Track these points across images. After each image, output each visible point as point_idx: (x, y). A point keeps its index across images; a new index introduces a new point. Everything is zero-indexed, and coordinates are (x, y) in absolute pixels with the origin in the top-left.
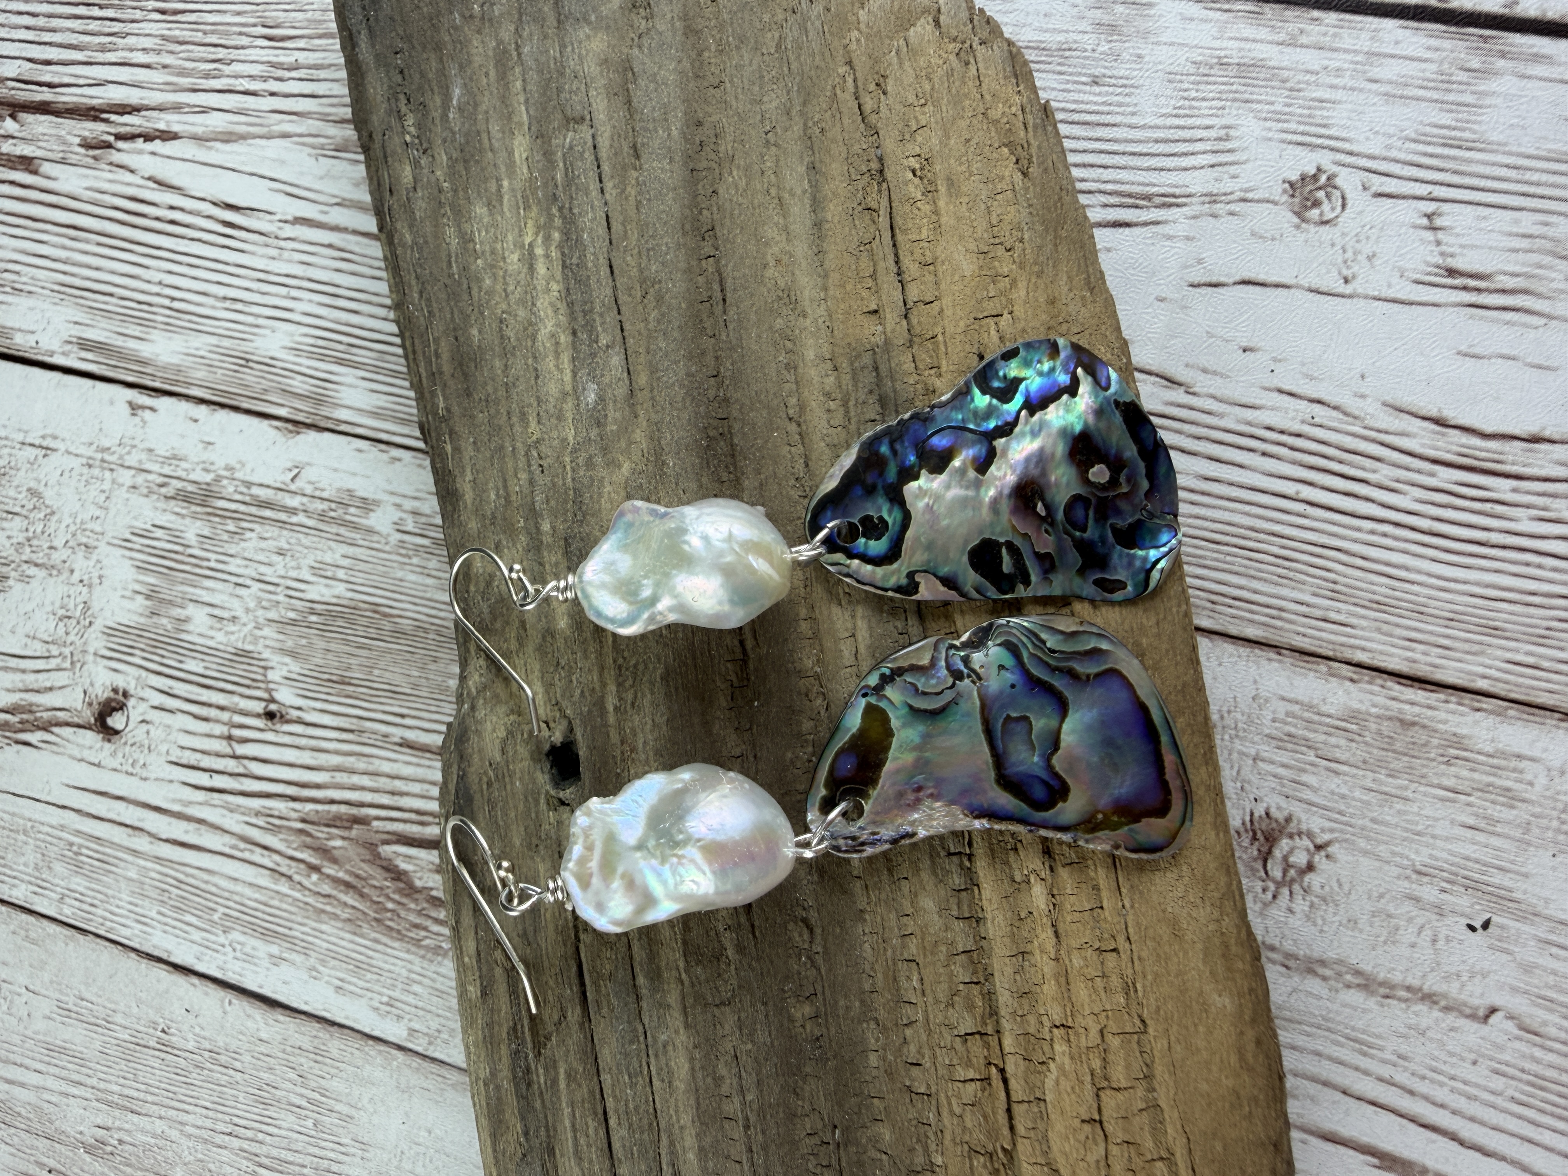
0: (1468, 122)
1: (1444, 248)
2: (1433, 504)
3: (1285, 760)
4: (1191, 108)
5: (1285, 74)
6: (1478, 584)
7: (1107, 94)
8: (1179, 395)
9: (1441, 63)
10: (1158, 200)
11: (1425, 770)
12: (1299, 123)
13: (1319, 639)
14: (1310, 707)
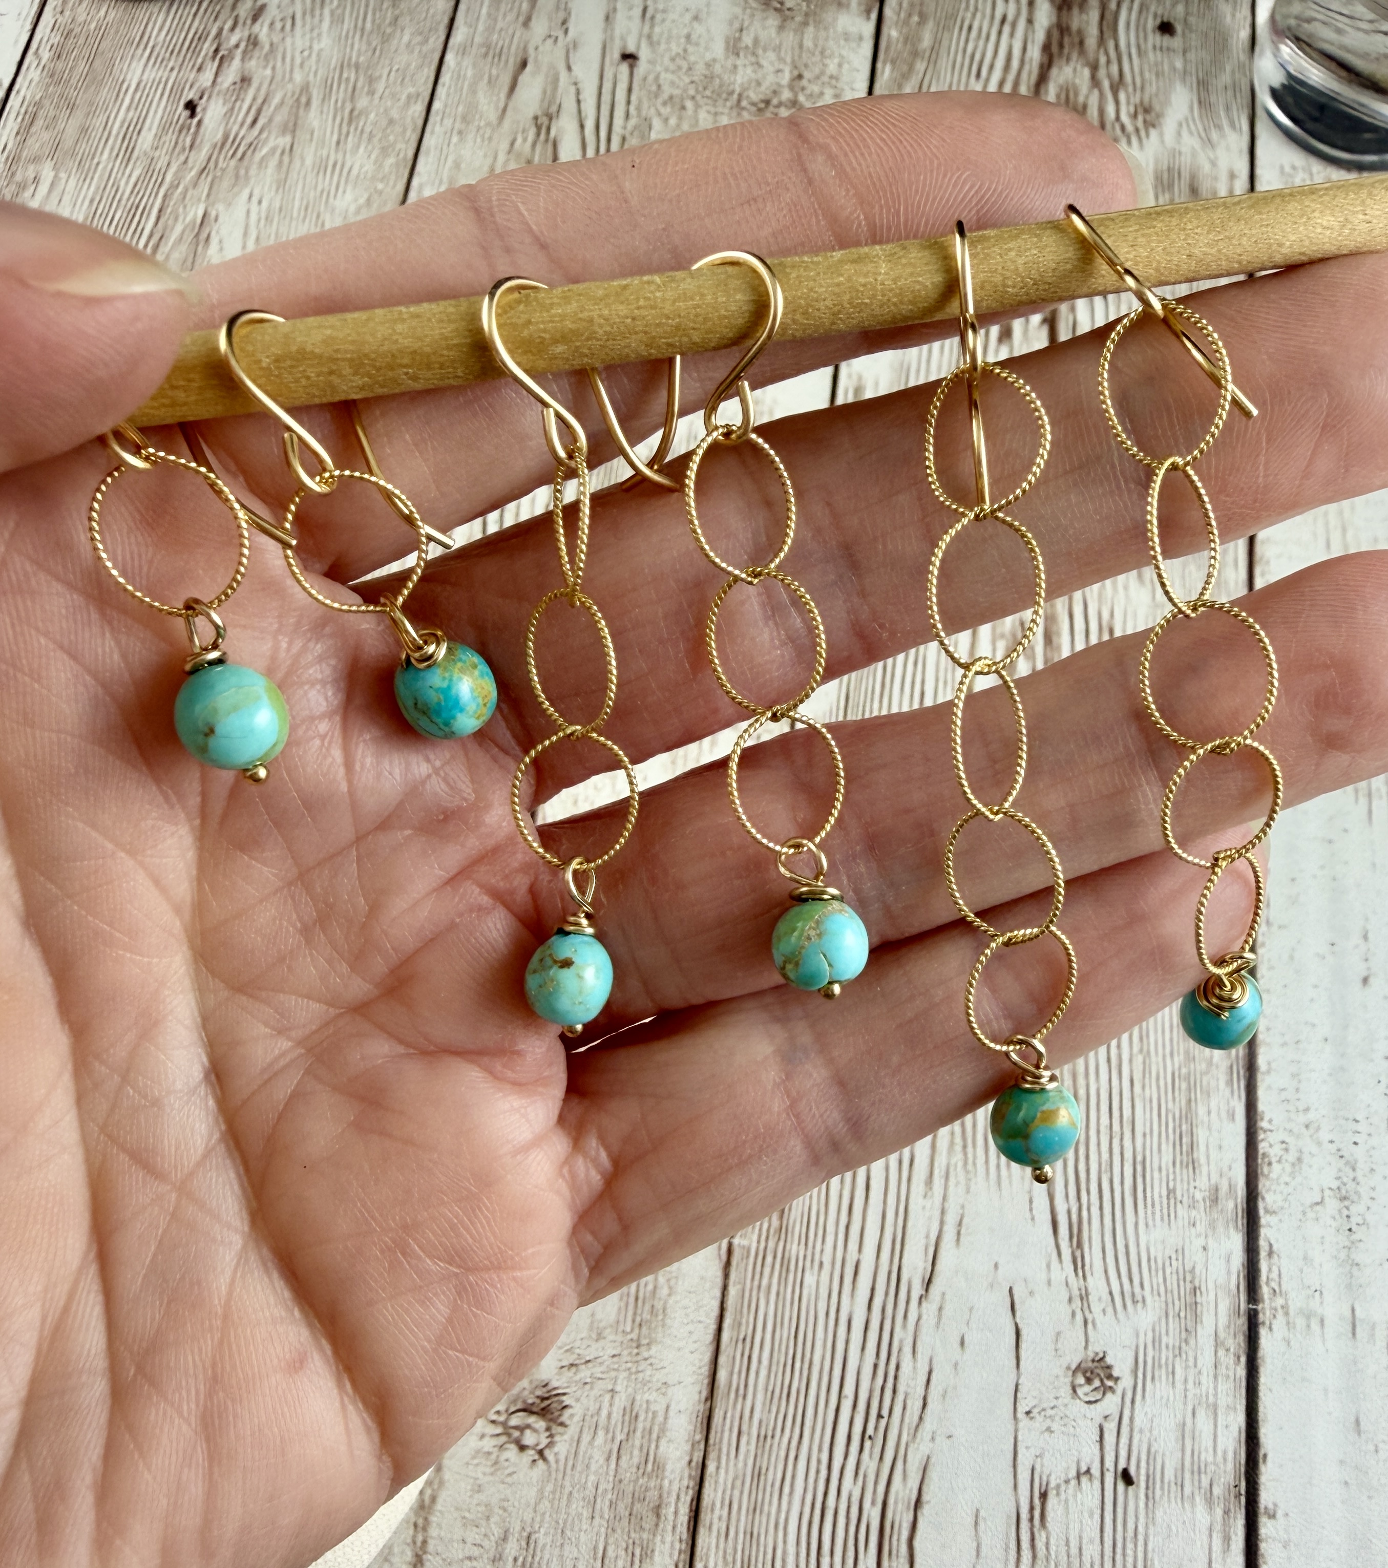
0: (1169, 1492)
1: (1063, 1488)
2: (849, 1507)
3: (614, 1415)
4: (1157, 1271)
5: (1192, 1342)
6: (785, 1552)
7: (1161, 1203)
8: (917, 1291)
9: (1215, 1464)
10: (1078, 1254)
11: (619, 1531)
12: (1154, 1358)
13: (723, 1431)
14: (663, 1430)
